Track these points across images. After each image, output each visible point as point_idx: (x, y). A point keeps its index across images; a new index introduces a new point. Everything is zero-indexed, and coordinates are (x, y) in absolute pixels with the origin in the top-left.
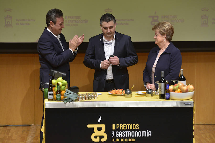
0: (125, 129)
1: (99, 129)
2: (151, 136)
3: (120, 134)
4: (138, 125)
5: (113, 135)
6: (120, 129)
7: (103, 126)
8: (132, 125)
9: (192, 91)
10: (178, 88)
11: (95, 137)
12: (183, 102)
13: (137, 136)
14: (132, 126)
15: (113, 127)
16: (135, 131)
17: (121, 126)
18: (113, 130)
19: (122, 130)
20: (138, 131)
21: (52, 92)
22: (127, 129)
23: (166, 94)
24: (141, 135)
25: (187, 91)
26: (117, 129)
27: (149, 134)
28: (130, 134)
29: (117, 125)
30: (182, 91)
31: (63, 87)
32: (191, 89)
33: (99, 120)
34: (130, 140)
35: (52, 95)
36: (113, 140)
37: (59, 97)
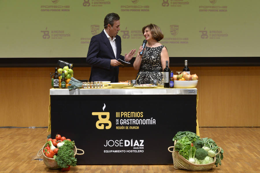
0: (130, 117)
1: (104, 117)
2: (155, 124)
3: (124, 122)
4: (143, 113)
5: (118, 123)
6: (125, 117)
7: (108, 114)
8: (136, 112)
9: (195, 79)
10: (183, 77)
11: (100, 125)
12: (187, 90)
13: (142, 124)
14: (136, 114)
15: (118, 114)
16: (139, 118)
17: (126, 113)
18: (117, 118)
19: (127, 118)
20: (142, 119)
21: (57, 80)
22: (131, 117)
23: (170, 83)
24: (146, 123)
25: (191, 79)
26: (121, 117)
27: (152, 121)
28: (135, 122)
29: (122, 113)
30: (186, 79)
31: (69, 75)
32: (194, 78)
33: (104, 108)
34: (134, 128)
35: (57, 83)
36: (117, 128)
37: (63, 85)
